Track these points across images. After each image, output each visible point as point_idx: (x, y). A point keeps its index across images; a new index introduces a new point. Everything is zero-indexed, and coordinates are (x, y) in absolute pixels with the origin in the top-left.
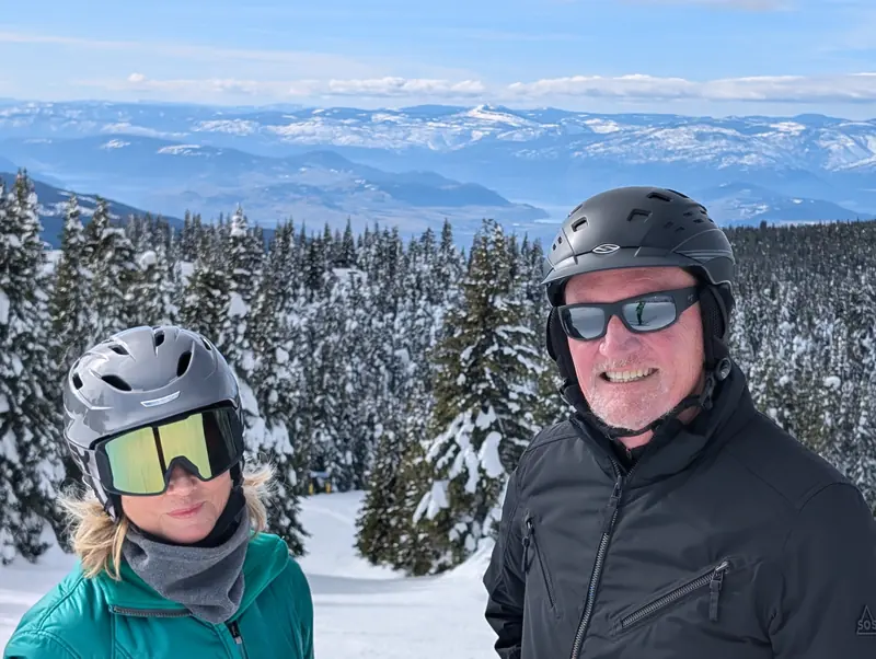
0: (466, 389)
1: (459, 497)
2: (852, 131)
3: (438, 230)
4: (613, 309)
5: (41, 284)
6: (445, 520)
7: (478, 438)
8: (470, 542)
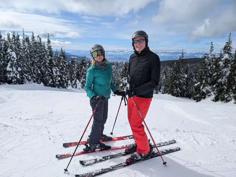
0: (124, 75)
1: (123, 85)
2: (160, 53)
3: (122, 62)
4: (138, 41)
5: (87, 66)
6: (122, 87)
7: (125, 80)
8: (124, 89)
